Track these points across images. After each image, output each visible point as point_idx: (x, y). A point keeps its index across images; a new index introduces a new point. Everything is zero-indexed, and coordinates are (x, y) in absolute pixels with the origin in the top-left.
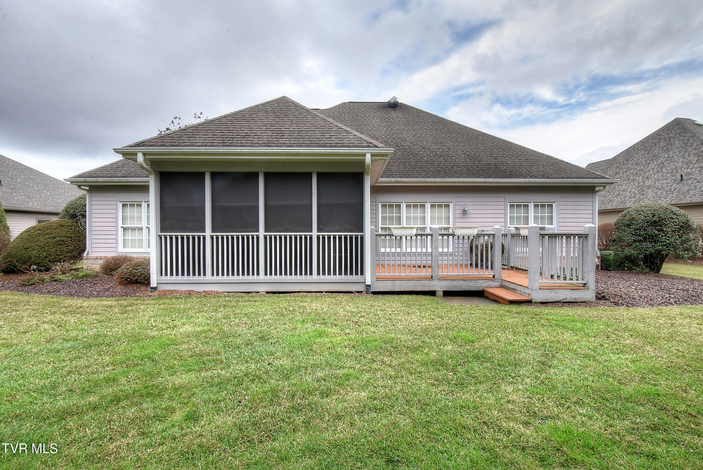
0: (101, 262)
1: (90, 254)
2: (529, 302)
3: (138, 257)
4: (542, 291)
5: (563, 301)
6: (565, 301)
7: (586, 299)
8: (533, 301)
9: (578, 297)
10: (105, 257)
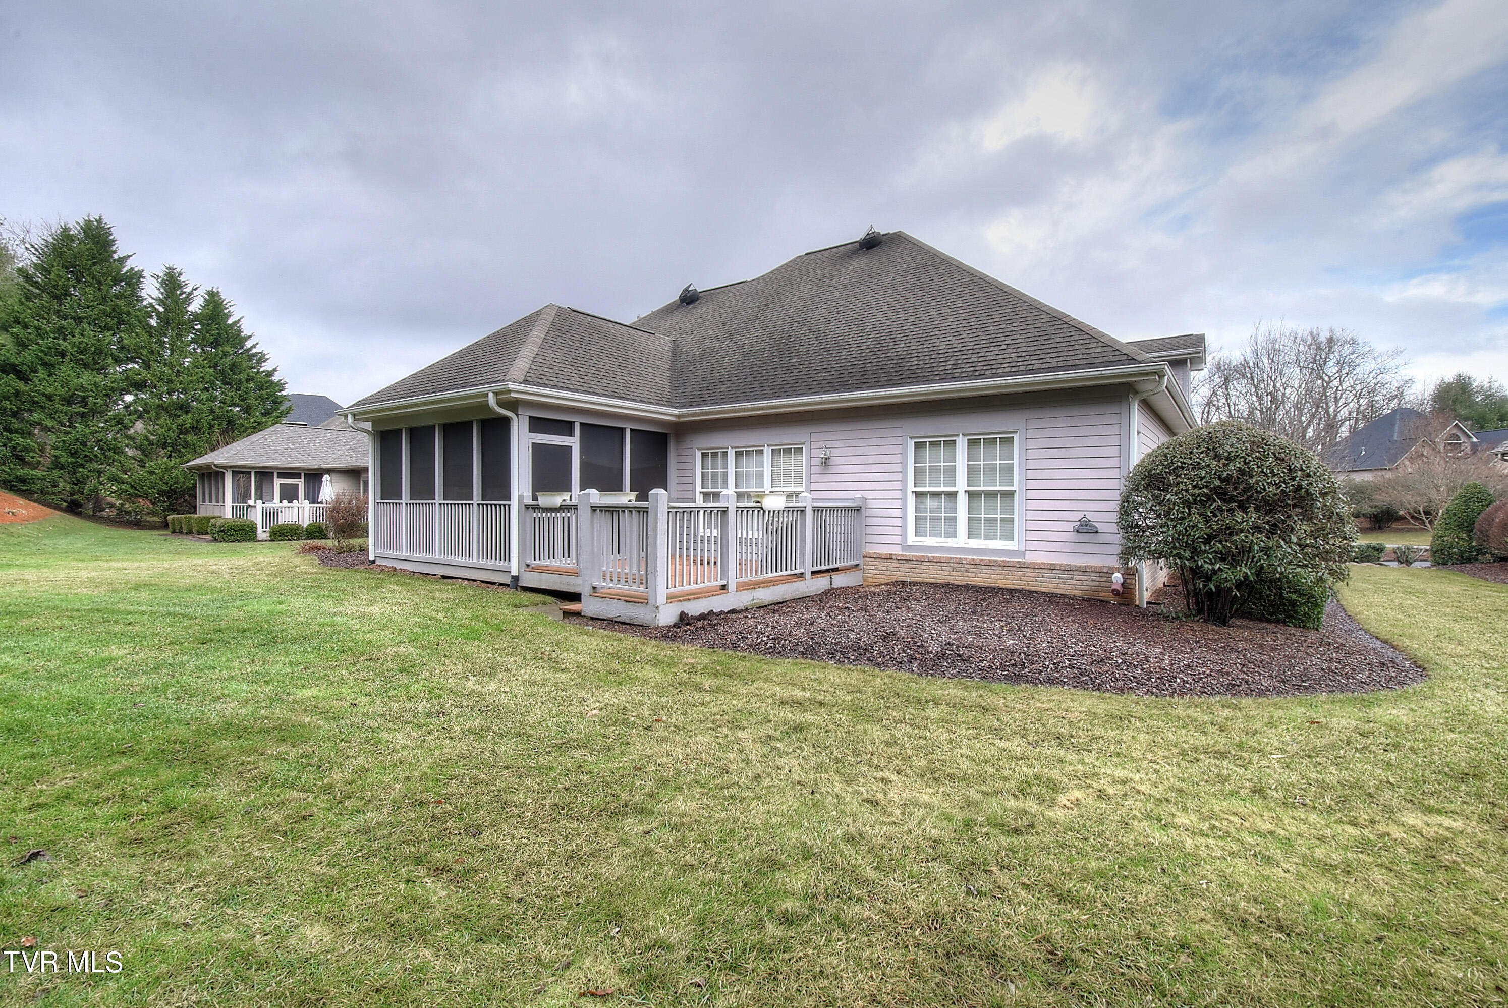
4: (592, 598)
5: (616, 619)
6: (618, 619)
7: (645, 622)
8: (582, 614)
9: (634, 615)
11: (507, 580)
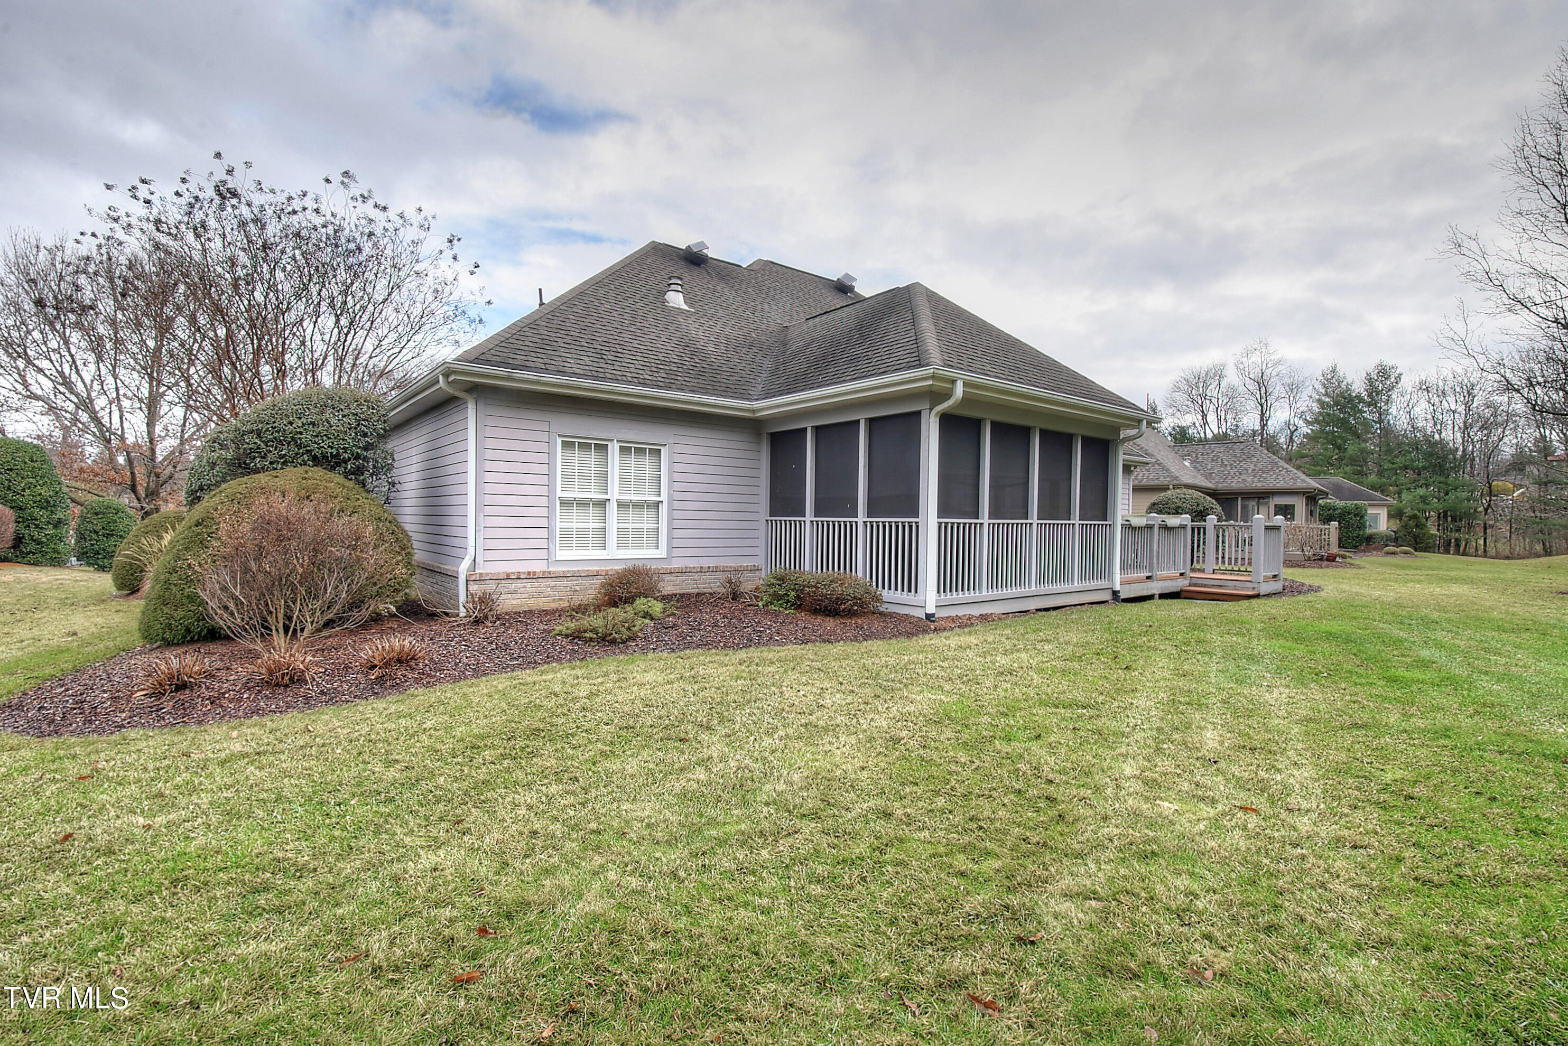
0: (597, 582)
1: (479, 568)
2: (1257, 596)
3: (598, 571)
10: (529, 573)
11: (1107, 596)
